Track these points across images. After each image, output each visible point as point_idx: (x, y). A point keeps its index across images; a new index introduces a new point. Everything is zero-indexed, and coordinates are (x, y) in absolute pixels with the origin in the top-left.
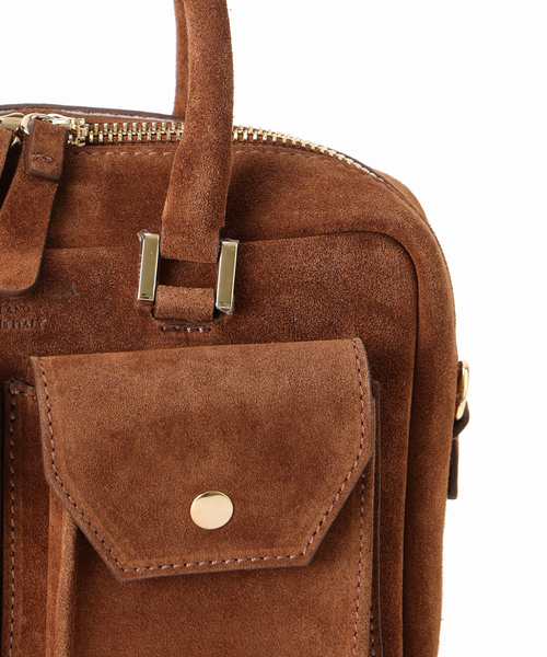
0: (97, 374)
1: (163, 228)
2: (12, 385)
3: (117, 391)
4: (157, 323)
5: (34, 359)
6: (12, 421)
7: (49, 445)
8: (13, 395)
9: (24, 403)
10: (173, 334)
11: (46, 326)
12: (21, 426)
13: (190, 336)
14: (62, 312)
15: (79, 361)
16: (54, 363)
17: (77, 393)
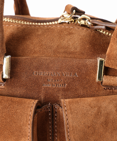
0: (83, 106)
1: (106, 57)
2: (56, 106)
3: (90, 112)
4: (103, 87)
5: (62, 100)
6: (56, 116)
7: (67, 131)
8: (56, 109)
9: (59, 112)
10: (108, 90)
11: (67, 86)
12: (58, 118)
13: (114, 91)
14: (72, 82)
15: (77, 101)
16: (69, 102)
17: (77, 114)
